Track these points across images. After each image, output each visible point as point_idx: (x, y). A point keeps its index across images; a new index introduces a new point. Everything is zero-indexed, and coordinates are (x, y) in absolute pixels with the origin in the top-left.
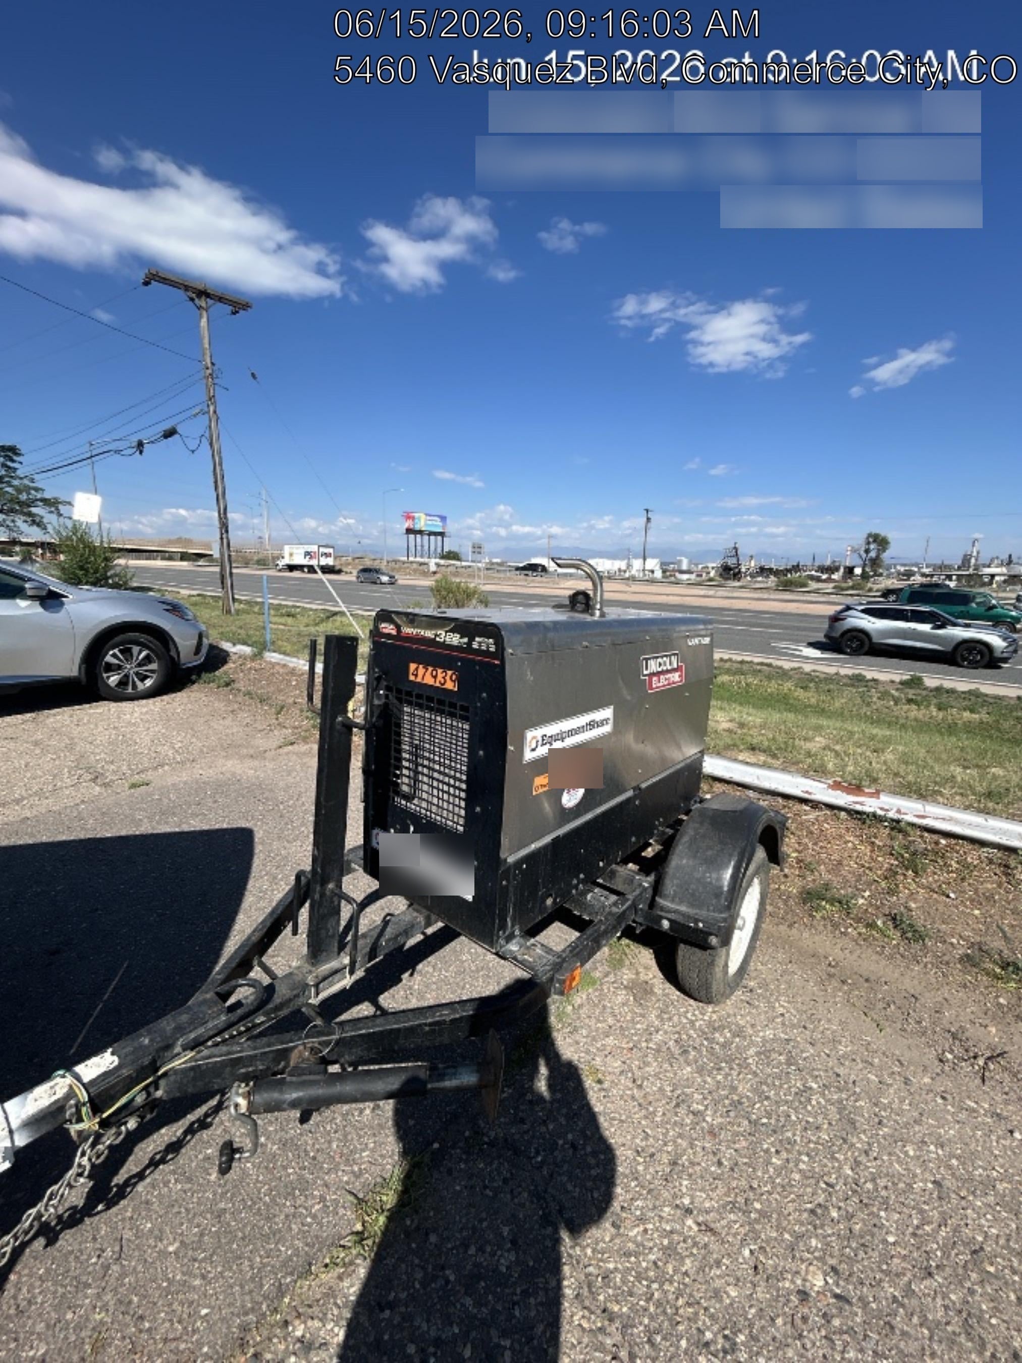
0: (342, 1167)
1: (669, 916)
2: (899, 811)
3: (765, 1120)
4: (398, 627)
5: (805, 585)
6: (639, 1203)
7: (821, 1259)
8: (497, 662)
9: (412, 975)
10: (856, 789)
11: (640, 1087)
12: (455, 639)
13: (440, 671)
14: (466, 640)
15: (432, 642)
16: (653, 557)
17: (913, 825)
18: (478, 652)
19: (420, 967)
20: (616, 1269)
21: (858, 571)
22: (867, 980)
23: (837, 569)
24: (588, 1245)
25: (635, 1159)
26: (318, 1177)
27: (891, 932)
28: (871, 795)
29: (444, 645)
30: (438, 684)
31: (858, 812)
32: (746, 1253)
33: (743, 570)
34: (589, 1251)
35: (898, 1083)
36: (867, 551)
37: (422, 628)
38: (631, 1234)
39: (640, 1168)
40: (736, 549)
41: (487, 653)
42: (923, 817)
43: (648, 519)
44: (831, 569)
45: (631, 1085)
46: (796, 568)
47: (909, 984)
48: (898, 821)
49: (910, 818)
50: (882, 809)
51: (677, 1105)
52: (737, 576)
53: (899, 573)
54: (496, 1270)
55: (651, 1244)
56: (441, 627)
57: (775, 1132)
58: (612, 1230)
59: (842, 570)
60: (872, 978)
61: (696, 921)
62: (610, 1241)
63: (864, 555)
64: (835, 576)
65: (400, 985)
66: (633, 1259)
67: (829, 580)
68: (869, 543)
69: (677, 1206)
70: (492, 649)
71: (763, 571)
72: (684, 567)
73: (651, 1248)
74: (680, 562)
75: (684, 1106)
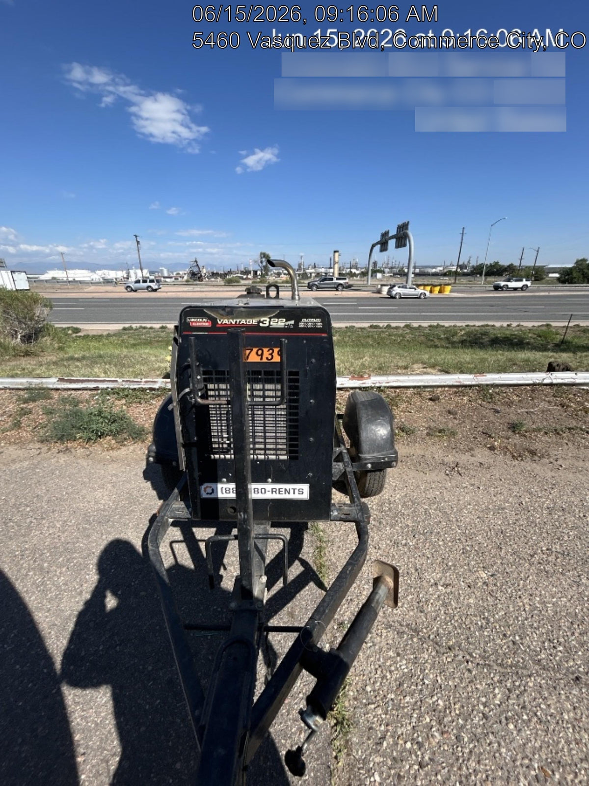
0: (293, 703)
1: (370, 461)
2: (379, 383)
3: (426, 531)
4: (214, 321)
5: (238, 282)
6: (421, 596)
7: (479, 567)
8: (324, 335)
9: (225, 569)
10: (361, 377)
11: (379, 548)
12: (281, 323)
13: (265, 350)
14: (292, 322)
15: (257, 328)
16: (146, 268)
17: (385, 387)
18: (306, 330)
19: (225, 561)
20: (437, 628)
21: (259, 273)
22: (407, 457)
23: (250, 272)
24: (422, 629)
25: (404, 580)
26: (286, 722)
27: (402, 434)
28: (367, 378)
29: (269, 329)
30: (264, 360)
31: (364, 388)
32: (462, 584)
33: (203, 275)
34: (425, 631)
35: (445, 491)
36: (262, 262)
37: (242, 317)
38: (429, 610)
39: (409, 581)
40: (196, 261)
41: (315, 330)
42: (388, 383)
43: (138, 242)
44: (247, 272)
45: (376, 551)
46: (230, 272)
47: (420, 452)
48: (379, 387)
49: (384, 384)
50: (373, 383)
51: (398, 546)
52: (200, 278)
53: (275, 274)
54: (404, 674)
55: (438, 608)
56: (265, 315)
57: (431, 533)
58: (423, 614)
59: (252, 272)
60: (408, 455)
61: (384, 458)
62: (426, 619)
63: (261, 265)
64: (250, 276)
65: (224, 580)
66: (438, 619)
67: (247, 279)
68: (261, 258)
69: (432, 585)
70: (320, 325)
71: (214, 275)
72: (166, 274)
73: (439, 609)
74: (162, 271)
75: (399, 545)
